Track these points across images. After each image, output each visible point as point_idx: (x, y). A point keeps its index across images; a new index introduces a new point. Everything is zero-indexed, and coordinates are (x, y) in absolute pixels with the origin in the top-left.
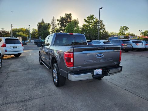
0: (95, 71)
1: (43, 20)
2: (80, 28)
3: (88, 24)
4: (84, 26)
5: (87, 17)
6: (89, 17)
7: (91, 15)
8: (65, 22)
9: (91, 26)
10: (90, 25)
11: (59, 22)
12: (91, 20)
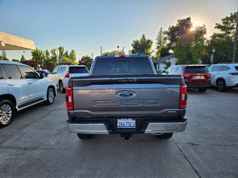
0: (119, 121)
1: (143, 36)
2: (206, 41)
3: (224, 32)
4: (214, 36)
5: (223, 20)
6: (227, 18)
7: (233, 14)
8: (177, 35)
9: (231, 35)
10: (230, 33)
11: (166, 35)
12: (232, 24)
